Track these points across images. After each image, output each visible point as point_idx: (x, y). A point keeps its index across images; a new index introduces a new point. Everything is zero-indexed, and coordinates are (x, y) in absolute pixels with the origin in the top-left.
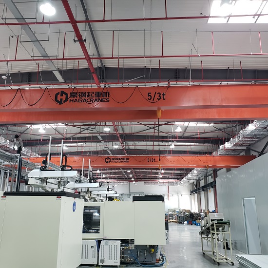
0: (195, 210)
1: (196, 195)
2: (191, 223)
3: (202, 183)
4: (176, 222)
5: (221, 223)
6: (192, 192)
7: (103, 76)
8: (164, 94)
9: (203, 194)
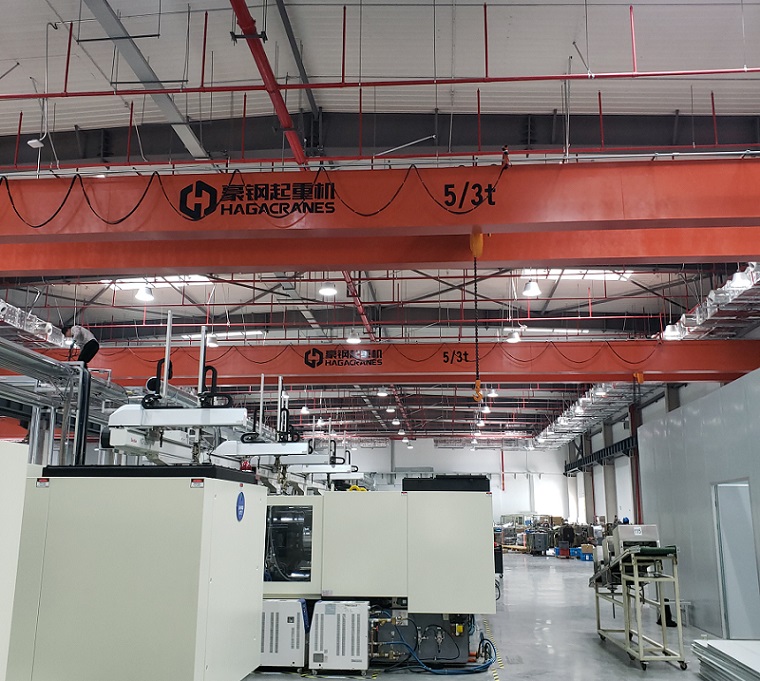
0: (577, 517)
1: (580, 475)
2: (565, 554)
3: (598, 443)
4: (524, 552)
5: (650, 554)
6: (569, 469)
7: (316, 137)
8: (490, 190)
9: (599, 473)
